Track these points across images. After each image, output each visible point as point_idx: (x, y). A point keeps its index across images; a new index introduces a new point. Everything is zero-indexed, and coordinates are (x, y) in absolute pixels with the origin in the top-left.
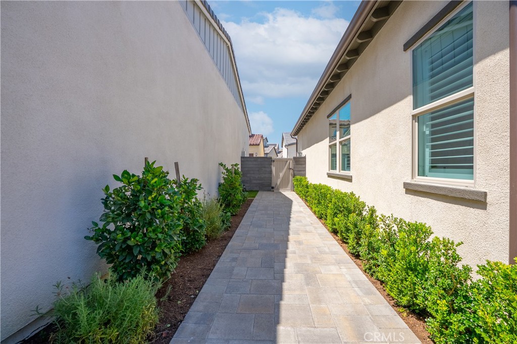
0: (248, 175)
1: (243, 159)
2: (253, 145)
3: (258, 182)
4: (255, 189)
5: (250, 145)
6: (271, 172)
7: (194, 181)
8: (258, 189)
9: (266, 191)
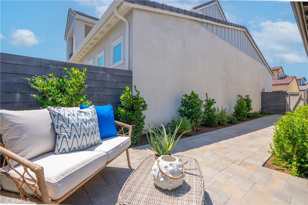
0: (266, 104)
1: (262, 94)
2: (276, 85)
3: (274, 108)
4: (272, 112)
5: (273, 85)
6: (285, 101)
7: (213, 100)
8: (274, 113)
9: (281, 114)
